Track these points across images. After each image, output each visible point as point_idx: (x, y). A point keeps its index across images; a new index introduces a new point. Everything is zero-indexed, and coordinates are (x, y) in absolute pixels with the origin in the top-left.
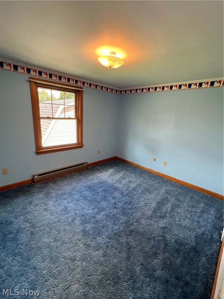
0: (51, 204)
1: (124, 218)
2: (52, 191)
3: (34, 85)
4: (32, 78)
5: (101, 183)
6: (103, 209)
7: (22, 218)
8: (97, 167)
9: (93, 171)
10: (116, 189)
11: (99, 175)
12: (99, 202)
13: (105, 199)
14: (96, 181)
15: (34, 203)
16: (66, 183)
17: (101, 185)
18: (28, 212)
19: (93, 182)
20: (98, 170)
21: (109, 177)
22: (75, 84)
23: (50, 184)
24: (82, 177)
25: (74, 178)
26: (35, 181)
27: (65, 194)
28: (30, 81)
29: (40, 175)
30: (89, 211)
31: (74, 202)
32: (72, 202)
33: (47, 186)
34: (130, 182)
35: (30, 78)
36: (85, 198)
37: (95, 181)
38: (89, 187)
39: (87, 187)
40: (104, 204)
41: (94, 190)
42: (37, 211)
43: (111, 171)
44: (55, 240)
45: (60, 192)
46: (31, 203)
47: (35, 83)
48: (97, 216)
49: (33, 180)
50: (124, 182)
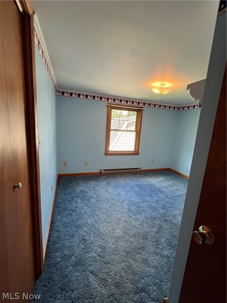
0: (110, 189)
1: (163, 211)
2: (111, 182)
3: (110, 108)
4: (109, 104)
5: (150, 185)
6: (146, 201)
7: (93, 191)
8: (149, 174)
9: (145, 176)
10: (162, 192)
11: (150, 180)
12: (145, 197)
13: (150, 196)
14: (146, 183)
15: (100, 186)
16: (122, 179)
17: (149, 186)
18: (96, 190)
19: (143, 183)
20: (150, 176)
21: (158, 182)
22: (137, 105)
23: (111, 178)
24: (134, 178)
25: (129, 178)
26: (102, 174)
27: (120, 186)
28: (108, 106)
29: (105, 170)
30: (136, 199)
31: (125, 192)
32: (124, 191)
33: (109, 179)
34: (177, 190)
35: (108, 104)
36: (134, 191)
37: (144, 183)
38: (139, 186)
39: (137, 185)
40: (148, 198)
41: (142, 188)
42: (101, 190)
43: (161, 178)
44: (110, 207)
45: (117, 184)
46: (98, 186)
47: (111, 106)
48: (141, 204)
49: (100, 173)
50: (171, 189)
